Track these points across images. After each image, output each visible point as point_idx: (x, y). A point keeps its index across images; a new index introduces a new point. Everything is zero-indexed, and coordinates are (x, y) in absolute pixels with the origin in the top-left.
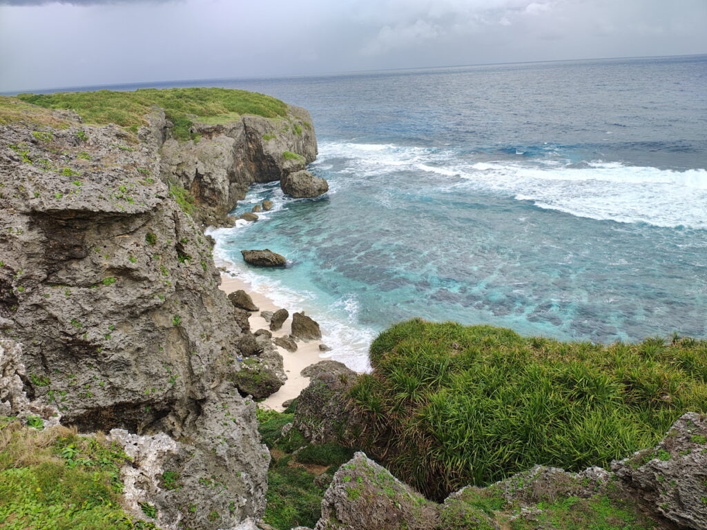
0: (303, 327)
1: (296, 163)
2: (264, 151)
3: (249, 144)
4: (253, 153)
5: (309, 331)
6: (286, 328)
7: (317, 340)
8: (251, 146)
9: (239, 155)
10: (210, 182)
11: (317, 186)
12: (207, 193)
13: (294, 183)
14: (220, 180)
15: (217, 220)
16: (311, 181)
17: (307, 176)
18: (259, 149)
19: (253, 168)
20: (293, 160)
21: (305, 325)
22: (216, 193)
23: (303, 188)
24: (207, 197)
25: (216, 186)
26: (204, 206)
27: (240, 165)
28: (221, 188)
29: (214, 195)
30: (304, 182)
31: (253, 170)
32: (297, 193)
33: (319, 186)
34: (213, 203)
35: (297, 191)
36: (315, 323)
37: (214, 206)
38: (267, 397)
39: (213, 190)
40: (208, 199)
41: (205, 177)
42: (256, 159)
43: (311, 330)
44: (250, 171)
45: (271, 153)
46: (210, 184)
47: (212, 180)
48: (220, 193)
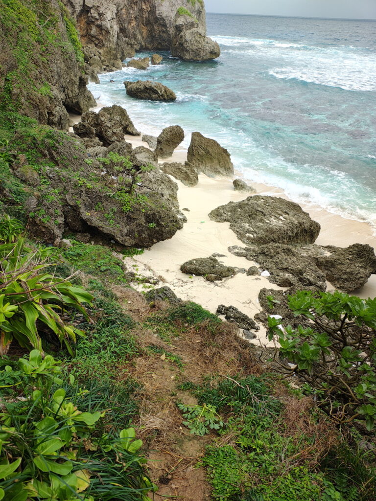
0: (208, 153)
1: (190, 20)
2: (157, 12)
3: (143, 4)
4: (145, 15)
5: (216, 161)
6: (180, 154)
7: (227, 175)
8: (144, 7)
9: (132, 12)
10: (98, 17)
11: (210, 48)
12: (94, 31)
13: (186, 41)
14: (109, 16)
15: (102, 61)
16: (204, 41)
17: (200, 35)
18: (153, 11)
19: (144, 31)
20: (188, 17)
21: (210, 150)
22: (104, 32)
23: (194, 48)
24: (93, 36)
25: (104, 23)
26: (90, 46)
27: (132, 24)
28: (109, 26)
29: (101, 34)
30: (196, 41)
31: (144, 35)
32: (187, 54)
33: (212, 48)
34: (99, 44)
35: (187, 51)
36: (225, 151)
37: (101, 48)
38: (148, 247)
39: (100, 27)
40: (94, 39)
41: (92, 11)
42: (148, 23)
43: (219, 160)
44: (141, 33)
45: (164, 15)
46: (97, 19)
47: (100, 15)
48: (108, 32)
